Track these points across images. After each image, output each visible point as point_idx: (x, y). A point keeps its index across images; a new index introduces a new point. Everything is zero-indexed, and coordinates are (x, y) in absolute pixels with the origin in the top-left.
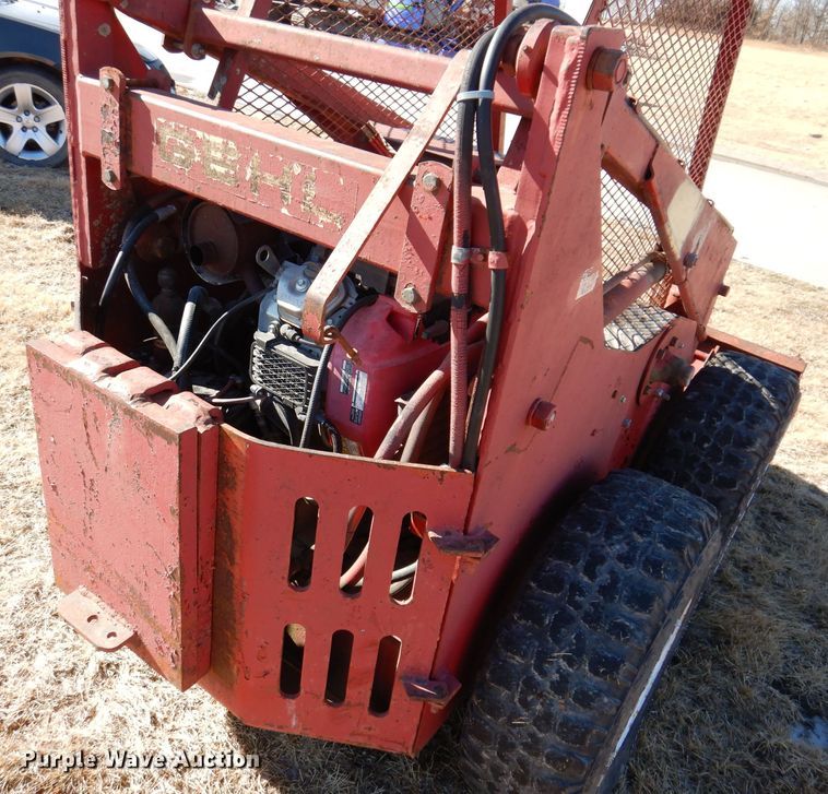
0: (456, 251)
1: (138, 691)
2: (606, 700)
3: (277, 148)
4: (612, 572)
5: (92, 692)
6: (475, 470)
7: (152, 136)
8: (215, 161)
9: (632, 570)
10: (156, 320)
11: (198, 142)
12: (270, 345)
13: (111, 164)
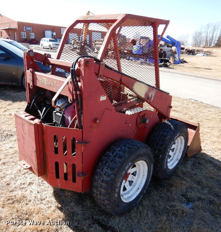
0: (74, 92)
1: (36, 187)
2: (112, 176)
3: (53, 79)
4: (116, 153)
5: (27, 187)
6: (82, 129)
7: (37, 79)
8: (45, 82)
9: (120, 153)
10: (39, 111)
11: (43, 79)
12: (55, 113)
13: (31, 84)
